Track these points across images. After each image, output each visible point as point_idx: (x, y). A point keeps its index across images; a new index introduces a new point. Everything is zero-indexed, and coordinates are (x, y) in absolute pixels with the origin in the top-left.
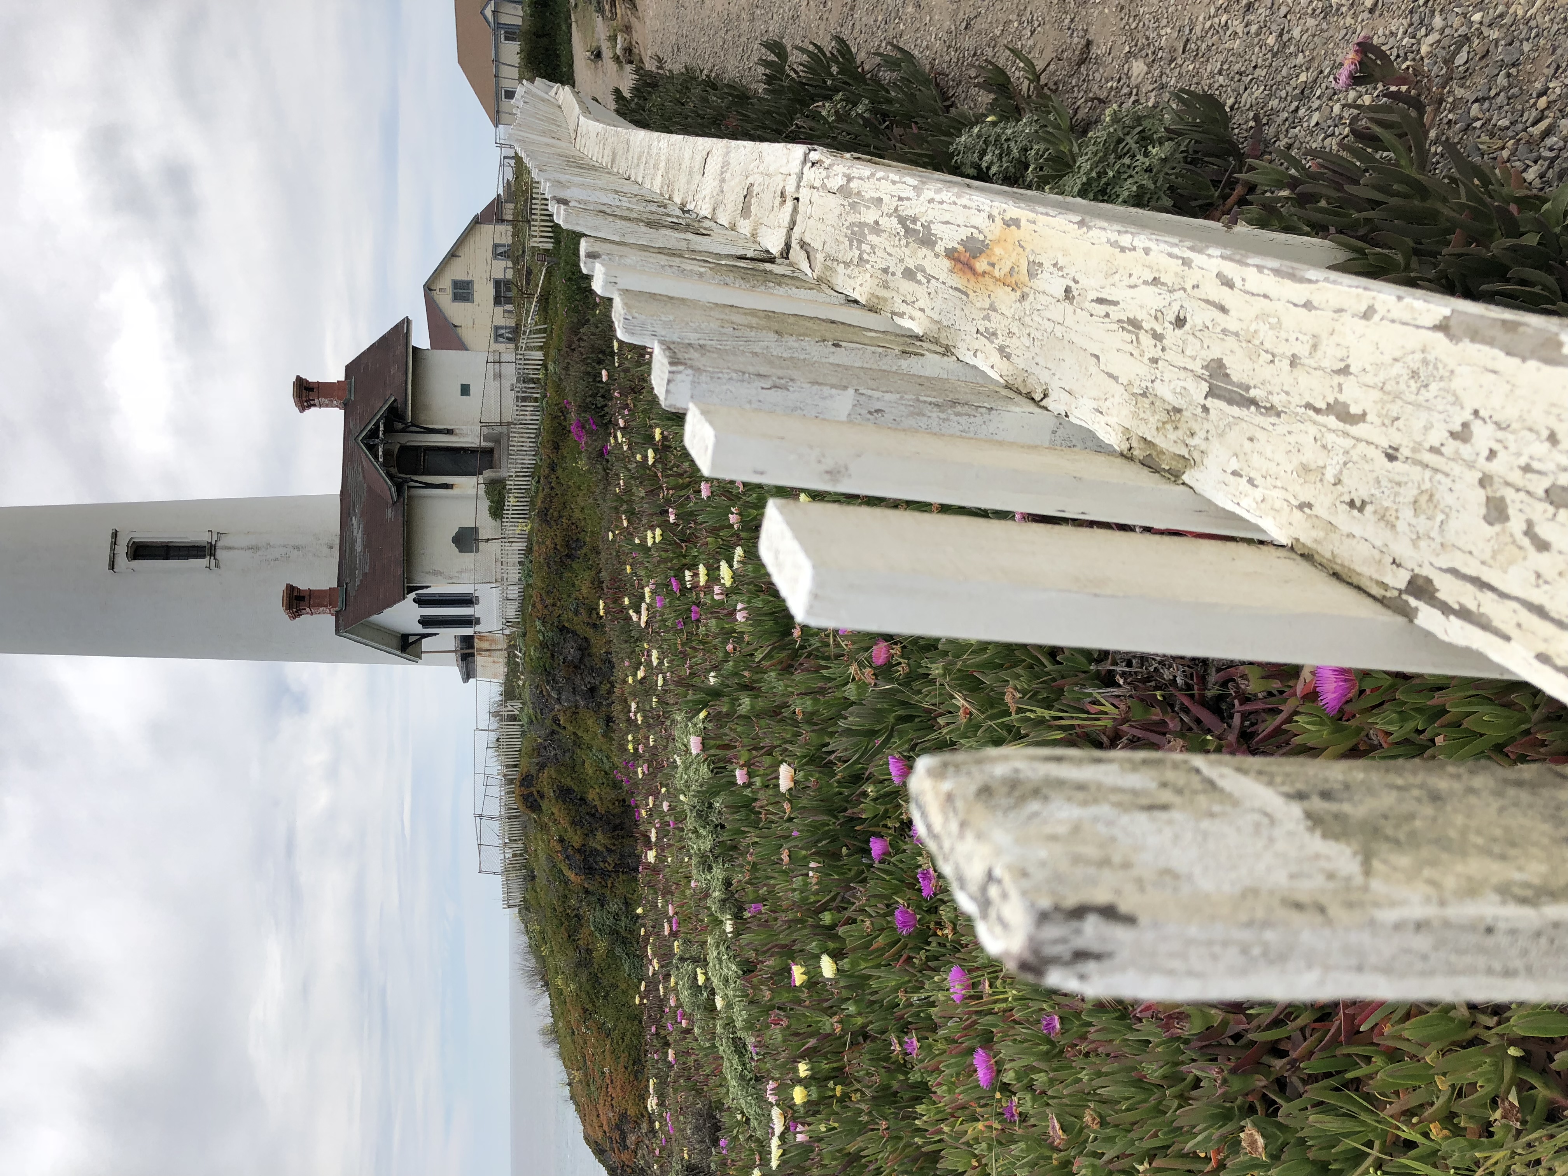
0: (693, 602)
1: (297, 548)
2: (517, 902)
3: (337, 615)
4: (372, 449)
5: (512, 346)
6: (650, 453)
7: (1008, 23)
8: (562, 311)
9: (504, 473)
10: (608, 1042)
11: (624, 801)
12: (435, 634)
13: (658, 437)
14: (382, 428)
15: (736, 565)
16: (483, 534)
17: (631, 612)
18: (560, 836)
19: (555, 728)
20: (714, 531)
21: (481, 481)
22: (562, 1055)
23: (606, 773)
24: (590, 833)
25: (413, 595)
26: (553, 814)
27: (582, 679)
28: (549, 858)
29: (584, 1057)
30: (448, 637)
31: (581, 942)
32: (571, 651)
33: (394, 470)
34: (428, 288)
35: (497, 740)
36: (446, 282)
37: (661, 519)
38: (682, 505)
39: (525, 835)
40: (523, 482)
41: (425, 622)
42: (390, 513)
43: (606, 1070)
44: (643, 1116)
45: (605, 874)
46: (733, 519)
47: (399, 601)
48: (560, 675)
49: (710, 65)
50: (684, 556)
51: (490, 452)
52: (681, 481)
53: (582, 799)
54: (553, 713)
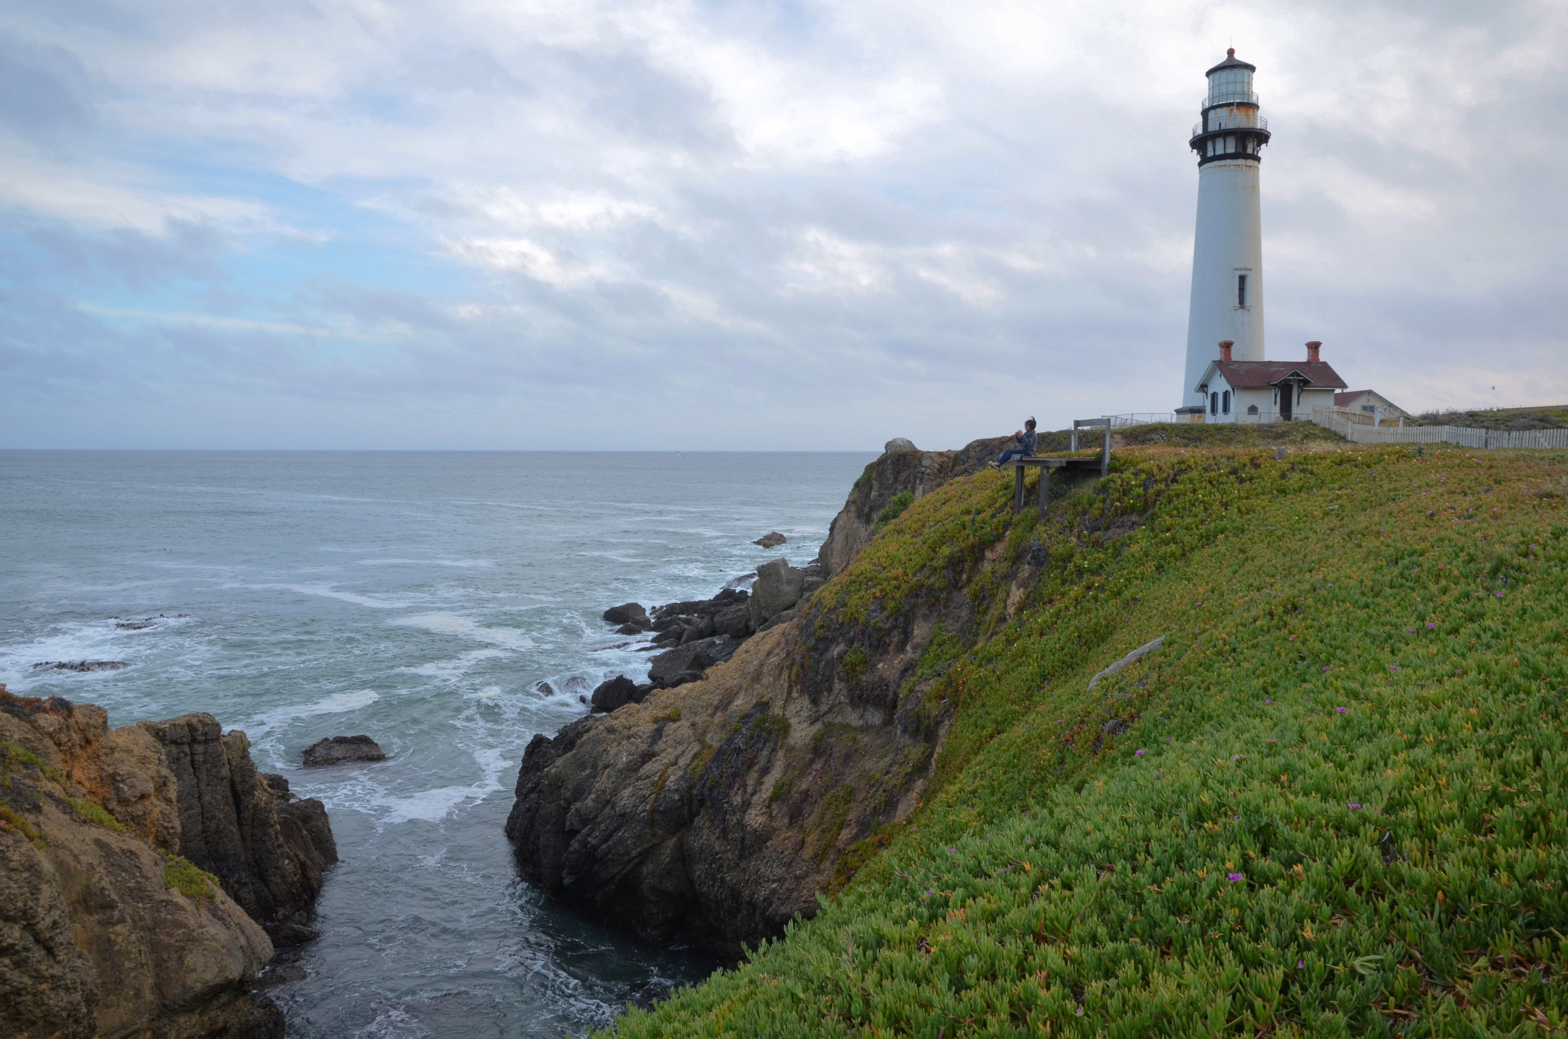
1: (1246, 346)
3: (1220, 360)
4: (1292, 375)
12: (1206, 398)
14: (1300, 377)
21: (1277, 418)
25: (1230, 389)
30: (1204, 403)
33: (1280, 382)
34: (1370, 393)
36: (1372, 402)
41: (1215, 394)
42: (1264, 381)
47: (1228, 384)
51: (1290, 418)
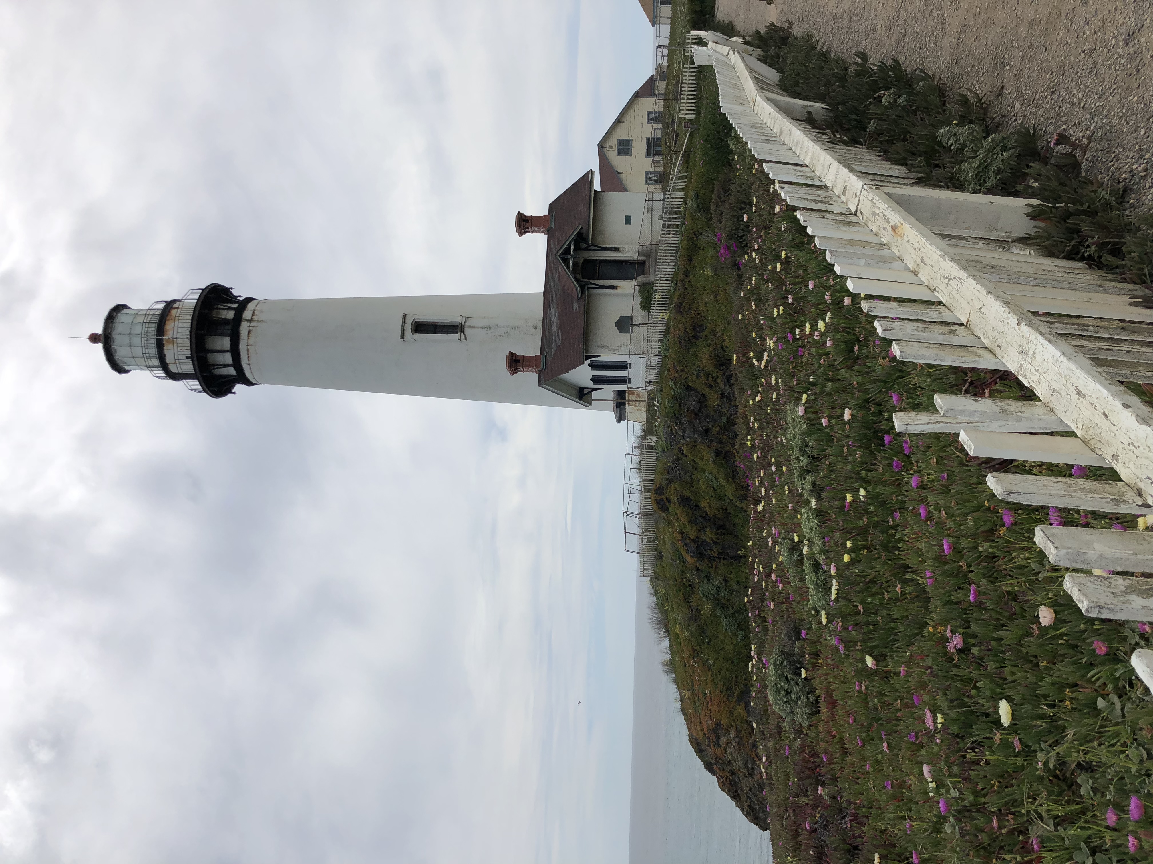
0: (800, 346)
1: (514, 328)
2: (649, 573)
3: (540, 373)
4: (566, 261)
5: (659, 186)
6: (778, 265)
7: (974, 66)
8: (699, 163)
9: (651, 278)
10: (710, 673)
11: (726, 510)
12: (601, 389)
13: (783, 256)
14: (572, 248)
15: (827, 321)
16: (636, 320)
17: (754, 361)
18: (681, 530)
19: (680, 455)
20: (815, 306)
21: (636, 284)
22: (676, 681)
23: (714, 489)
24: (703, 529)
25: (588, 362)
26: (676, 514)
27: (700, 423)
28: (673, 544)
29: (692, 682)
30: (608, 391)
31: (693, 604)
32: (693, 403)
33: (579, 277)
34: (601, 146)
35: (640, 462)
36: (613, 142)
37: (783, 301)
38: (797, 293)
39: (657, 527)
40: (665, 284)
41: (595, 380)
42: (576, 306)
43: (708, 692)
44: (732, 726)
45: (711, 559)
46: (827, 298)
47: (580, 365)
48: (684, 420)
49: (823, 40)
50: (796, 322)
51: (642, 263)
52: (797, 280)
53: (697, 506)
54: (679, 445)
